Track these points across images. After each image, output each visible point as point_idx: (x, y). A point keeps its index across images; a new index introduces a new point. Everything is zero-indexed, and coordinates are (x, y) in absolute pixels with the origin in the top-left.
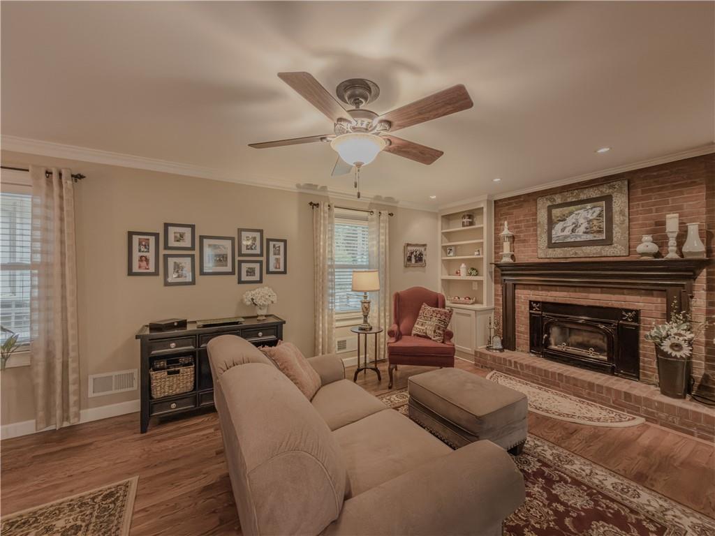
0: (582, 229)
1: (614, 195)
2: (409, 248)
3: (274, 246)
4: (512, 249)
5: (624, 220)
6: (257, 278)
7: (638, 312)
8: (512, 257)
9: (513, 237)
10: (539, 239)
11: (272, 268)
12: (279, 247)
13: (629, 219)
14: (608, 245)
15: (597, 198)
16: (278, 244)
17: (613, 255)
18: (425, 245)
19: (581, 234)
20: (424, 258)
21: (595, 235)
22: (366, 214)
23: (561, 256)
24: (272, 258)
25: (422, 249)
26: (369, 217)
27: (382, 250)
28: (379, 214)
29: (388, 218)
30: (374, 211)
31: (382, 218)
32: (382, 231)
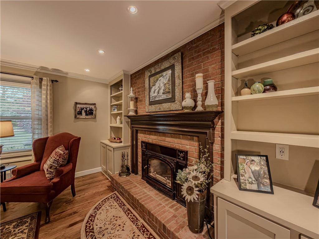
0: (162, 91)
1: (175, 64)
2: (78, 106)
4: (136, 106)
5: (180, 82)
7: (186, 153)
8: (136, 112)
9: (136, 99)
10: (146, 99)
13: (182, 82)
14: (173, 102)
15: (168, 67)
17: (175, 109)
18: (94, 104)
19: (161, 94)
20: (94, 112)
21: (167, 95)
22: (29, 79)
23: (154, 111)
25: (93, 107)
26: (32, 82)
27: (44, 106)
28: (40, 79)
29: (49, 83)
30: (34, 76)
31: (43, 83)
32: (44, 92)
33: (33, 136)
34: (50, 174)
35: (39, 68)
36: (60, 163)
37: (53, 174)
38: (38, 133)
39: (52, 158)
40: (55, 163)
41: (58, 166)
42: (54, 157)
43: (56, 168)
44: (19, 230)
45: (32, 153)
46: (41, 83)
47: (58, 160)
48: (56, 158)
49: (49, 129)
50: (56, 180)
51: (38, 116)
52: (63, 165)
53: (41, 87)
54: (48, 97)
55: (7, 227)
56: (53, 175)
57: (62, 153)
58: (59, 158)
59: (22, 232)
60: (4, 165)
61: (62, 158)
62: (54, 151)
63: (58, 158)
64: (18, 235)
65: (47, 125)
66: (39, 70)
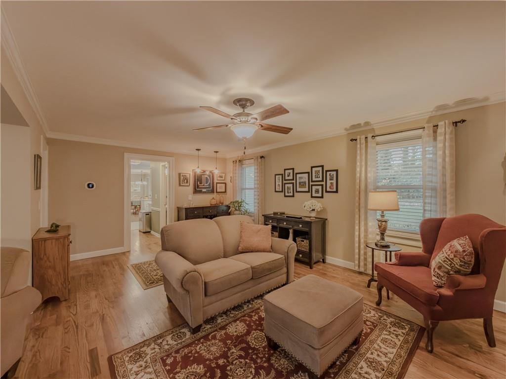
3: (330, 174)
6: (320, 195)
11: (328, 189)
12: (333, 175)
16: (332, 173)
22: (420, 131)
24: (329, 182)
26: (423, 134)
27: (440, 168)
28: (434, 126)
29: (449, 128)
30: (426, 126)
31: (439, 131)
32: (440, 145)
33: (424, 213)
34: (438, 278)
35: (433, 111)
36: (456, 266)
37: (442, 280)
38: (431, 210)
39: (443, 253)
40: (446, 263)
41: (451, 270)
42: (447, 253)
43: (448, 273)
44: (394, 331)
45: (419, 237)
46: (435, 132)
47: (452, 259)
48: (449, 255)
49: (449, 206)
50: (446, 292)
51: (431, 184)
52: (462, 272)
53: (435, 139)
54: (447, 152)
55: (385, 317)
56: (443, 282)
57: (461, 249)
58: (455, 256)
59: (397, 335)
60: (390, 244)
61: (460, 260)
62: (449, 244)
63: (452, 256)
64: (392, 335)
65: (445, 198)
66: (434, 114)
